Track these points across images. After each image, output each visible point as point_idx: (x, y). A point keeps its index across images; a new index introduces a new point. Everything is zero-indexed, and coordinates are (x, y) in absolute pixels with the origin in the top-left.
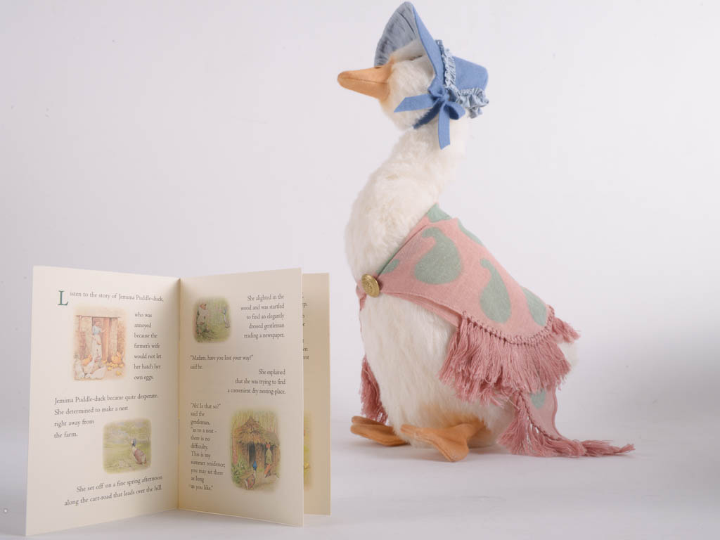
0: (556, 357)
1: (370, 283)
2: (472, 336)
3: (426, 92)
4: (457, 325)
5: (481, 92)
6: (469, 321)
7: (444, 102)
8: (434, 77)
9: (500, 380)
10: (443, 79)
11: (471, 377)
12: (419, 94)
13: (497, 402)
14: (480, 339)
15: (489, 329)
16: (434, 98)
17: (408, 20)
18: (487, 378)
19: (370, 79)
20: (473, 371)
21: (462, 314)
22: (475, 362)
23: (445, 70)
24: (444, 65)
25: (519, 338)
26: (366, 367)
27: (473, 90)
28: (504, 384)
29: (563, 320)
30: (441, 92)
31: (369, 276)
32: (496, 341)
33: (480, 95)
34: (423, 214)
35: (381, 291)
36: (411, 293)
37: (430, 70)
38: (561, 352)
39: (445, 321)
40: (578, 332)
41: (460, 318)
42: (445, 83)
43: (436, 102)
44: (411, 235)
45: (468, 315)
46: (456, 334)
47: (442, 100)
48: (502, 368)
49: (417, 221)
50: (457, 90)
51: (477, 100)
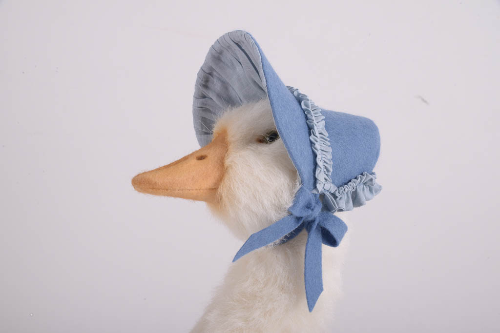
3: (285, 214)
5: (371, 180)
7: (313, 221)
8: (298, 186)
10: (312, 181)
12: (274, 216)
16: (298, 219)
17: (250, 56)
23: (316, 165)
30: (308, 206)
37: (293, 172)
42: (315, 187)
43: (301, 223)
47: (310, 219)
50: (333, 189)
51: (363, 194)
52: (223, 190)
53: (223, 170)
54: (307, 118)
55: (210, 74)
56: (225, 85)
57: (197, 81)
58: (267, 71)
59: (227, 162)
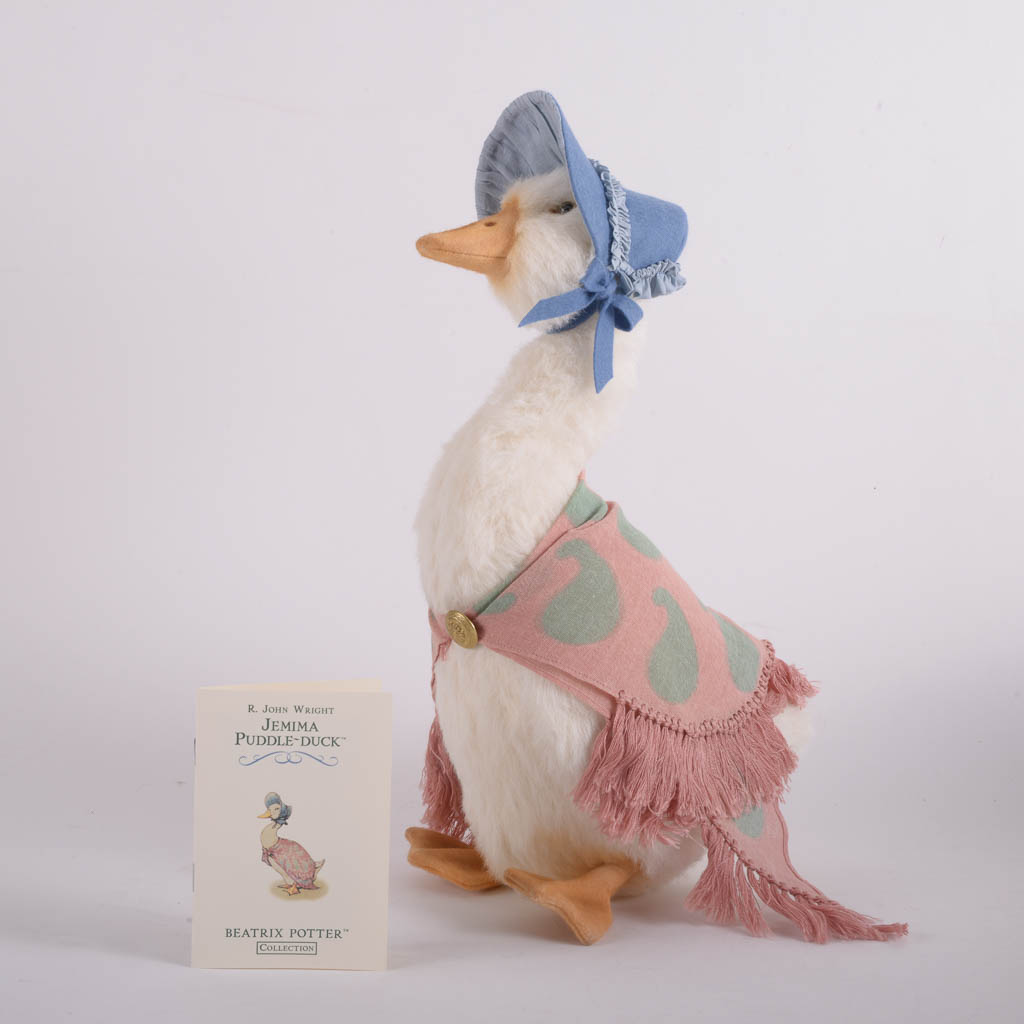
0: (772, 746)
1: (463, 627)
2: (632, 735)
3: (576, 286)
4: (608, 716)
5: (674, 268)
6: (628, 707)
7: (606, 299)
8: (592, 257)
9: (674, 804)
10: (607, 256)
11: (626, 803)
12: (565, 288)
13: (668, 839)
14: (644, 740)
15: (660, 719)
16: (590, 294)
17: (549, 120)
18: (652, 805)
19: (476, 253)
20: (631, 793)
21: (617, 696)
22: (634, 779)
23: (612, 239)
24: (612, 229)
25: (708, 725)
26: (436, 740)
27: (660, 265)
28: (679, 812)
29: (789, 663)
30: (602, 282)
31: (460, 616)
32: (670, 738)
33: (671, 273)
34: (558, 511)
35: (482, 642)
36: (534, 657)
37: (586, 243)
38: (781, 735)
39: (589, 708)
40: (812, 684)
41: (614, 702)
42: (610, 264)
43: (593, 299)
44: (538, 552)
45: (627, 697)
46: (606, 729)
47: (603, 297)
48: (677, 785)
49: (549, 524)
50: (630, 271)
51: (664, 283)
52: (511, 257)
53: (511, 238)
54: (605, 190)
55: (500, 142)
56: (516, 156)
57: (484, 150)
58: (566, 132)
59: (519, 229)
